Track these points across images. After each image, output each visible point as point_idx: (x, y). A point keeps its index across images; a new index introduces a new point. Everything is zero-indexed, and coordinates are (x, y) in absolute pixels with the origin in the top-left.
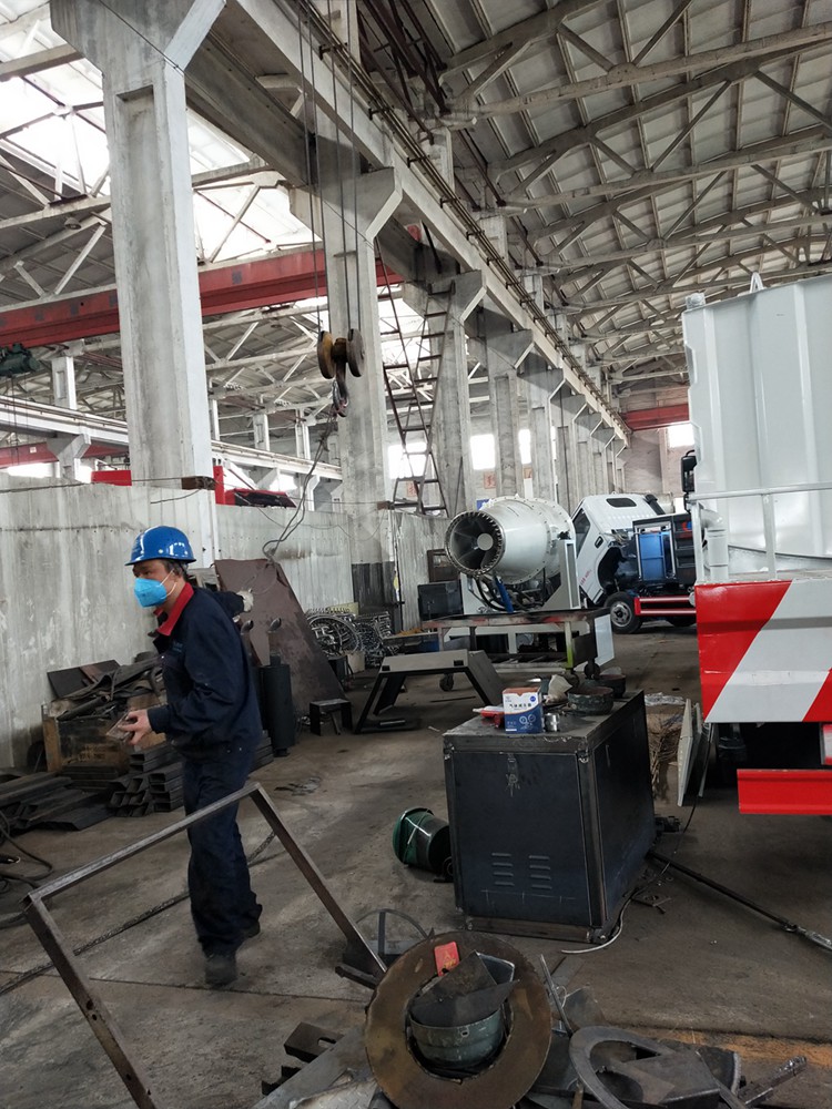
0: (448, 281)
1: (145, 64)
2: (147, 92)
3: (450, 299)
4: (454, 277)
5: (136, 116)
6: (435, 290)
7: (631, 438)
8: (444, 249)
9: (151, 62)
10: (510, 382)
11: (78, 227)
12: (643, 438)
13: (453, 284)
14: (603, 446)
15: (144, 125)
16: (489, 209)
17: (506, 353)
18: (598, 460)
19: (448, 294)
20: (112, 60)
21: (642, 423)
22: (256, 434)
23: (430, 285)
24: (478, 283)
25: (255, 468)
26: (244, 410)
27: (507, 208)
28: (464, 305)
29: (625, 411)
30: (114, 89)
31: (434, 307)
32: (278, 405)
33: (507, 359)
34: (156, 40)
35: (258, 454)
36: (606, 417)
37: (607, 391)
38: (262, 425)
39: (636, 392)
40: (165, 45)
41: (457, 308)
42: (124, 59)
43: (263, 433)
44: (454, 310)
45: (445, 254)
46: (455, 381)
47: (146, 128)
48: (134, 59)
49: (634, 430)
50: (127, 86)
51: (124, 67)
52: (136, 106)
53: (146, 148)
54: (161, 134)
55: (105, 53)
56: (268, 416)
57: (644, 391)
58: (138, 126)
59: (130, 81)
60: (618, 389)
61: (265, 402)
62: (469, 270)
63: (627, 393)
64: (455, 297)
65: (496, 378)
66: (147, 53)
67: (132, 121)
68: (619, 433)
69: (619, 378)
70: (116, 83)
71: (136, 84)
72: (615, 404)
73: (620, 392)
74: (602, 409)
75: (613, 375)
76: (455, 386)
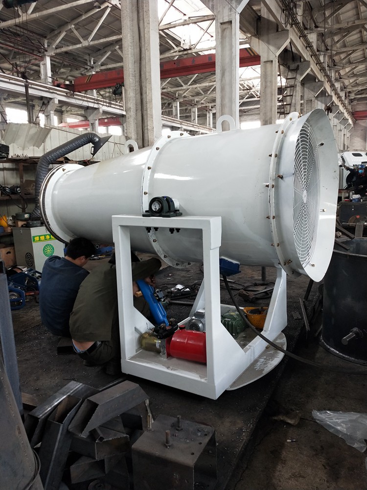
0: (296, 64)
1: (230, 13)
2: (231, 22)
3: (296, 72)
4: (299, 63)
5: (224, 29)
6: (291, 69)
7: (354, 123)
8: (296, 52)
9: (232, 13)
10: (313, 102)
11: (100, 7)
12: (360, 123)
13: (298, 66)
14: (343, 127)
15: (227, 32)
16: (311, 29)
17: (312, 90)
18: (340, 133)
19: (296, 70)
20: (219, 12)
21: (361, 117)
22: (192, 116)
23: (289, 66)
24: (309, 66)
25: (191, 131)
26: (188, 105)
27: (319, 29)
28: (302, 75)
29: (354, 111)
30: (219, 20)
31: (290, 75)
32: (202, 104)
33: (313, 93)
34: (234, 6)
35: (193, 125)
36: (346, 115)
37: (346, 102)
38: (195, 112)
39: (359, 102)
40: (237, 7)
41: (299, 76)
42: (223, 11)
43: (195, 116)
44: (298, 76)
45: (296, 54)
46: (295, 104)
47: (227, 34)
48: (226, 11)
49: (356, 120)
50: (223, 20)
51: (223, 14)
52: (225, 26)
53: (227, 40)
54: (233, 37)
55: (217, 9)
56: (198, 108)
57: (363, 102)
58: (225, 32)
59: (224, 18)
60: (351, 101)
61: (197, 102)
62: (305, 60)
63: (355, 103)
64: (298, 71)
65: (307, 101)
66: (230, 10)
67: (223, 31)
68: (350, 121)
69: (352, 96)
70: (220, 19)
71: (226, 20)
72: (349, 107)
73: (352, 102)
74: (344, 111)
75: (350, 95)
76: (295, 106)
